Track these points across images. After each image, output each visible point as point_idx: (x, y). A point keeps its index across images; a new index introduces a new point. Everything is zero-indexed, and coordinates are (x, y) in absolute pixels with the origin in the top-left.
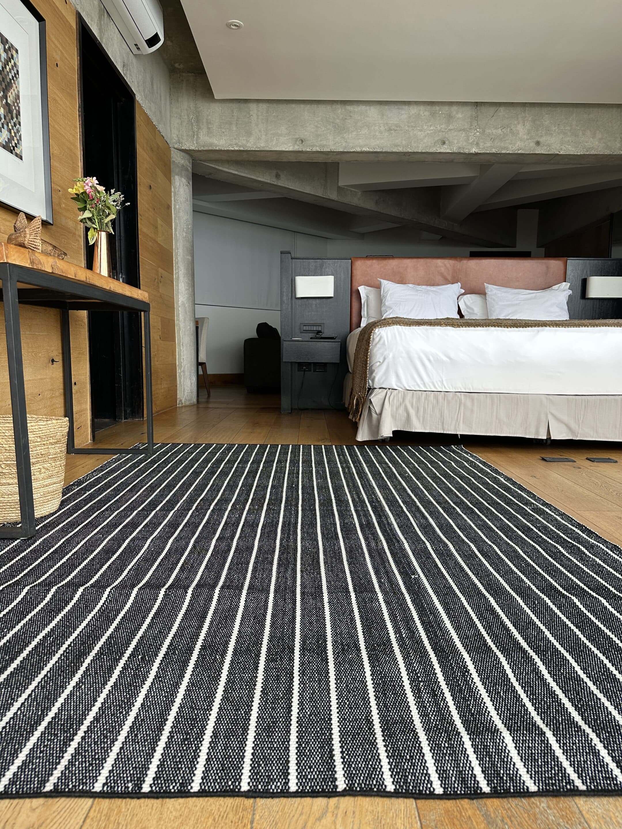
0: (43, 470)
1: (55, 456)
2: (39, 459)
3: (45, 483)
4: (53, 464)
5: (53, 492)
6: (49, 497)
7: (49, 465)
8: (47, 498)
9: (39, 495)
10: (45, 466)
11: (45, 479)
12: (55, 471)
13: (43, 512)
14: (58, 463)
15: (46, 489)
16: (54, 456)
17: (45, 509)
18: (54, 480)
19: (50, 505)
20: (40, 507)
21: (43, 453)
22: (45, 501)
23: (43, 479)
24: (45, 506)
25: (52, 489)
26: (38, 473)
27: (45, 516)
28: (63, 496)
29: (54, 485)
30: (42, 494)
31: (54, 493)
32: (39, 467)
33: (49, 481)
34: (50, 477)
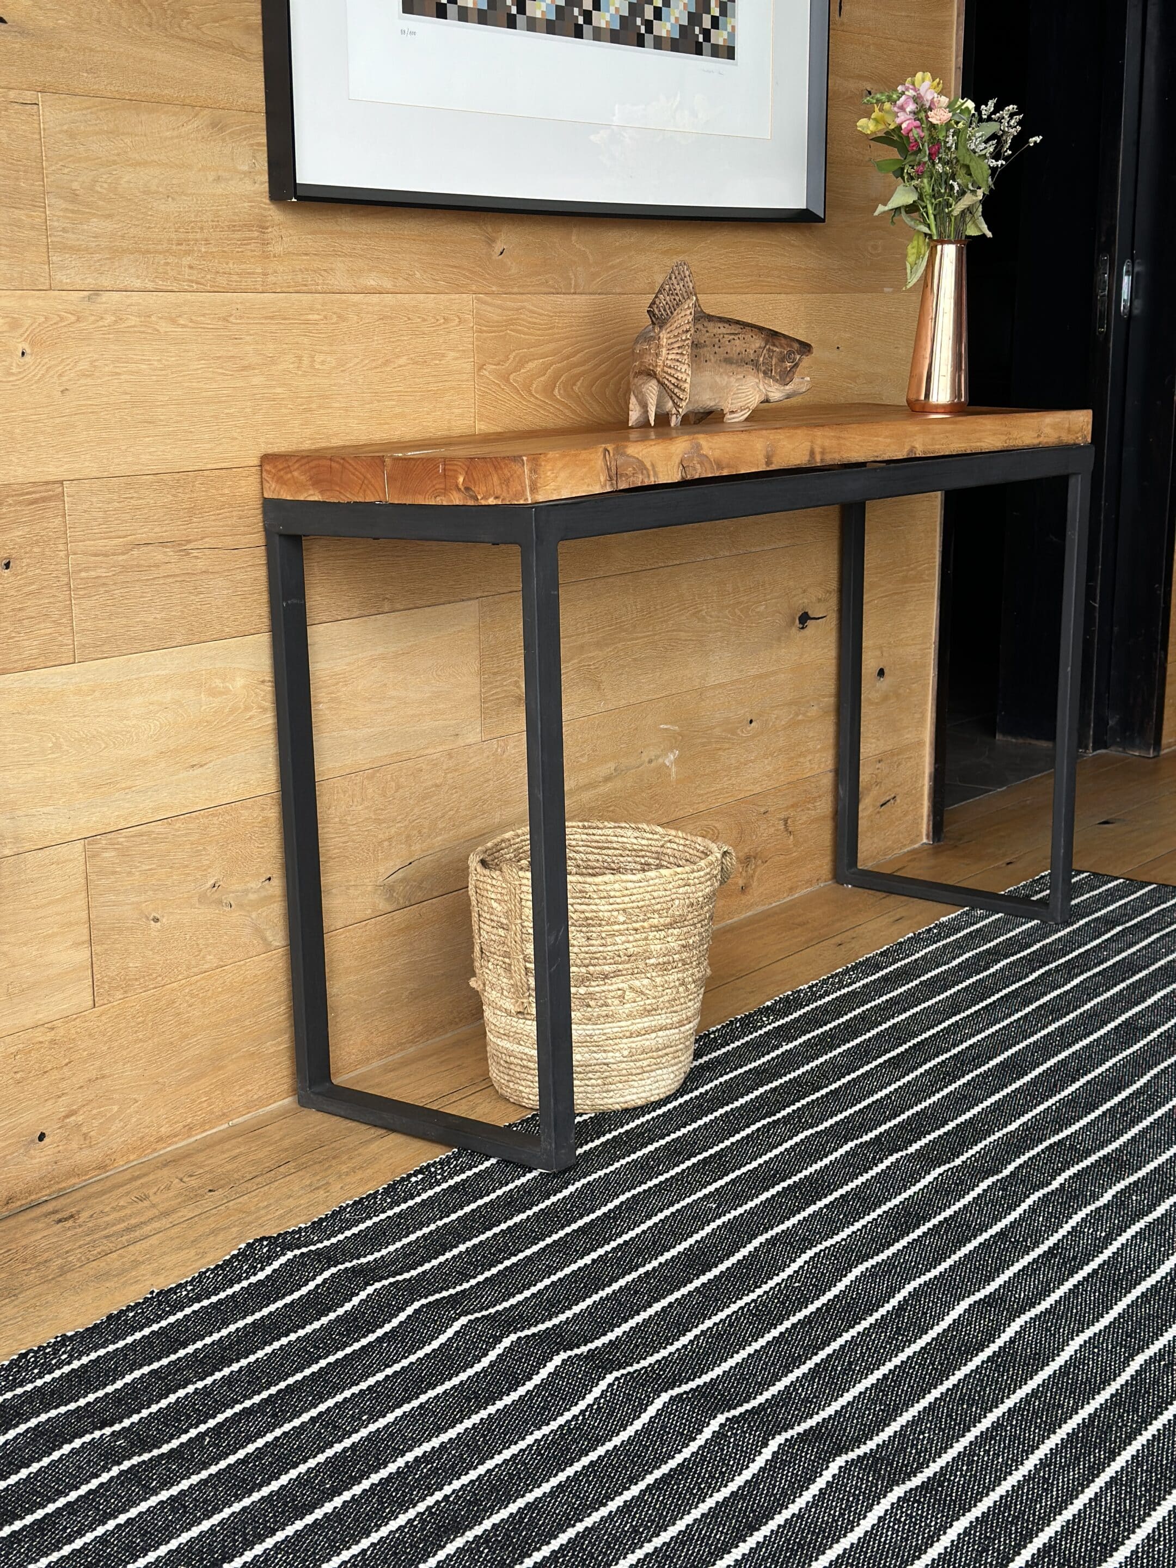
0: (629, 995)
1: (665, 959)
2: (620, 967)
3: (634, 1028)
4: (658, 980)
5: (658, 1050)
6: (646, 1063)
7: (646, 982)
8: (638, 1064)
9: (618, 1054)
10: (637, 983)
11: (634, 1018)
12: (666, 998)
13: (628, 1098)
14: (675, 976)
15: (638, 1042)
16: (661, 960)
17: (634, 1090)
18: (662, 1020)
19: (649, 1082)
20: (620, 1086)
21: (631, 951)
22: (634, 1071)
23: (630, 1016)
24: (635, 1084)
25: (654, 1042)
26: (616, 1002)
27: (635, 1109)
28: (697, 1055)
29: (660, 1033)
30: (626, 1053)
31: (660, 1053)
32: (621, 986)
33: (647, 1022)
34: (648, 1012)
